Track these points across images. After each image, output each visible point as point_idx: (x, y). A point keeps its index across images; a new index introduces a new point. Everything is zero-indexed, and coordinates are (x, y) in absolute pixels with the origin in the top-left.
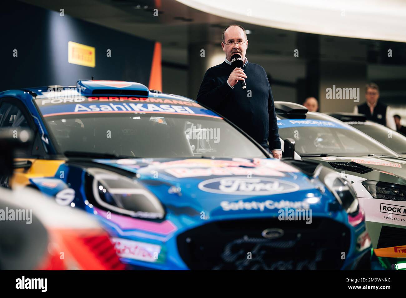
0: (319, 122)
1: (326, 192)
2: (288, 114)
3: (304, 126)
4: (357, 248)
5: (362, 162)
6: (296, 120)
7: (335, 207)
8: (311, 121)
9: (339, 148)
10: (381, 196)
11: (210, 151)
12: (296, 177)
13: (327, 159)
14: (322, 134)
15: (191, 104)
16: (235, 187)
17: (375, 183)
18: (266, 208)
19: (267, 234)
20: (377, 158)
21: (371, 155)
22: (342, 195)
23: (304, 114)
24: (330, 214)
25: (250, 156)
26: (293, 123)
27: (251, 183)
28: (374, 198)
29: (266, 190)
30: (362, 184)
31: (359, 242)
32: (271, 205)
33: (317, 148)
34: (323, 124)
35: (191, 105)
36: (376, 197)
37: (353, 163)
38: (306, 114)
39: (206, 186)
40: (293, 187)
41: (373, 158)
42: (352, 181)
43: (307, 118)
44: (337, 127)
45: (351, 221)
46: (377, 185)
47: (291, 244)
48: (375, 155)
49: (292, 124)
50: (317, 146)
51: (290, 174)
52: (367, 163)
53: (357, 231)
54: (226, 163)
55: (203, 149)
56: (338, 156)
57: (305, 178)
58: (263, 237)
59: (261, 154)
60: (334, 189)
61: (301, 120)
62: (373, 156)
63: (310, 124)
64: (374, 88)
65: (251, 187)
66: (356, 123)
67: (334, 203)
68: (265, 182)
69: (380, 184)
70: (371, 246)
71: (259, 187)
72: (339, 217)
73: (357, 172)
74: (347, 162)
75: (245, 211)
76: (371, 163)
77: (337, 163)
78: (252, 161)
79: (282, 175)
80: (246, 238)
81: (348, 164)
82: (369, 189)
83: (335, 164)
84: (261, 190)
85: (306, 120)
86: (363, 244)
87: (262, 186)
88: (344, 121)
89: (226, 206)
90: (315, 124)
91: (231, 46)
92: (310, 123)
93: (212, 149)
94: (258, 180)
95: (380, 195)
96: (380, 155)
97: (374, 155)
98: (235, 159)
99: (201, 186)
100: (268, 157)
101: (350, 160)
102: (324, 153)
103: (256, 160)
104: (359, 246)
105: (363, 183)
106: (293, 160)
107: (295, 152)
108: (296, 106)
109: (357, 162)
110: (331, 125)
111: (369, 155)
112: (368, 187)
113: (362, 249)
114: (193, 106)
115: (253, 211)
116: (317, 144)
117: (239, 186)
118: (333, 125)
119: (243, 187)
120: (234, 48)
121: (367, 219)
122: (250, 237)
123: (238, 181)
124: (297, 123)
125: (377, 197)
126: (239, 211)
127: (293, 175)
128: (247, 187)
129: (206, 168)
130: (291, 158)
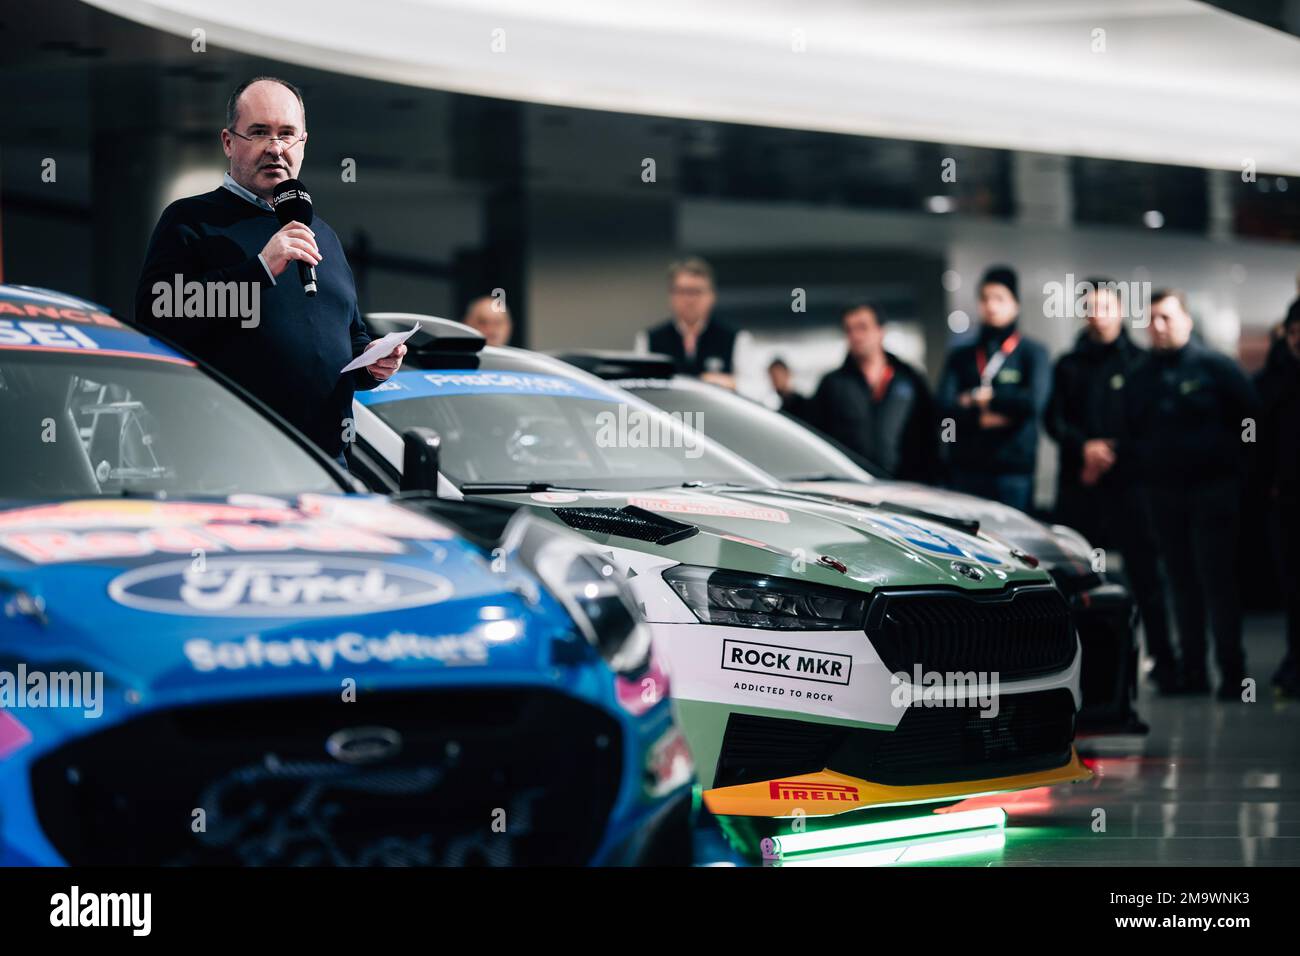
0: (522, 381)
1: (542, 602)
2: (420, 352)
3: (475, 391)
4: (646, 788)
5: (661, 506)
6: (444, 375)
7: (572, 652)
8: (495, 376)
9: (588, 464)
10: (724, 616)
11: (154, 476)
12: (440, 554)
13: (549, 498)
14: (534, 419)
15: (88, 316)
16: (234, 590)
17: (706, 574)
18: (339, 659)
19: (345, 747)
20: (710, 493)
21: (691, 484)
22: (595, 611)
23: (472, 354)
24: (553, 676)
25: (288, 486)
26: (438, 383)
27: (289, 578)
28: (702, 622)
29: (339, 599)
30: (663, 578)
31: (652, 765)
32: (355, 648)
33: (517, 464)
34: (533, 386)
35: (87, 320)
36: (709, 621)
37: (633, 511)
38: (478, 354)
39: (131, 590)
40: (432, 587)
41: (697, 494)
42: (631, 569)
43: (482, 364)
44: (579, 394)
45: (625, 695)
46: (713, 580)
47: (425, 778)
48: (704, 485)
49: (434, 385)
50: (516, 458)
51: (423, 544)
52: (679, 510)
53: (645, 728)
54: (208, 512)
55: (132, 470)
56: (584, 490)
57: (471, 556)
58: (328, 758)
59: (326, 480)
60: (566, 593)
61: (461, 372)
62: (697, 488)
63: (491, 385)
64: (697, 273)
65: (289, 590)
66: (641, 383)
67: (570, 637)
68: (337, 574)
69: (722, 578)
70: (694, 781)
71: (315, 589)
72: (587, 684)
73: (647, 540)
74: (613, 507)
75: (268, 670)
76: (690, 510)
77: (579, 510)
78: (295, 504)
79: (395, 548)
80: (272, 763)
81: (618, 514)
82: (685, 594)
83: (575, 516)
84: (325, 599)
85: (478, 372)
86: (668, 772)
87: (326, 585)
88: (606, 377)
89: (201, 654)
90: (511, 387)
91: (258, 146)
92: (493, 382)
93: (163, 469)
94: (311, 566)
95: (721, 614)
96: (722, 485)
97: (699, 483)
98: (236, 499)
99: (116, 590)
100: (349, 490)
101: (626, 501)
102: (538, 479)
103: (308, 501)
104: (652, 778)
105: (667, 575)
106: (435, 497)
107: (440, 475)
108: (445, 326)
109: (645, 508)
110: (562, 390)
111: (685, 486)
112: (681, 587)
113: (664, 788)
114: (93, 324)
115: (295, 668)
116: (517, 452)
117: (248, 589)
118: (569, 390)
119: (261, 591)
120: (269, 153)
121: (679, 693)
122: (285, 757)
123: (243, 571)
124: (450, 383)
125: (711, 618)
126: (250, 672)
127: (429, 547)
128: (275, 590)
129: (135, 531)
130: (426, 493)
